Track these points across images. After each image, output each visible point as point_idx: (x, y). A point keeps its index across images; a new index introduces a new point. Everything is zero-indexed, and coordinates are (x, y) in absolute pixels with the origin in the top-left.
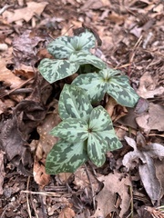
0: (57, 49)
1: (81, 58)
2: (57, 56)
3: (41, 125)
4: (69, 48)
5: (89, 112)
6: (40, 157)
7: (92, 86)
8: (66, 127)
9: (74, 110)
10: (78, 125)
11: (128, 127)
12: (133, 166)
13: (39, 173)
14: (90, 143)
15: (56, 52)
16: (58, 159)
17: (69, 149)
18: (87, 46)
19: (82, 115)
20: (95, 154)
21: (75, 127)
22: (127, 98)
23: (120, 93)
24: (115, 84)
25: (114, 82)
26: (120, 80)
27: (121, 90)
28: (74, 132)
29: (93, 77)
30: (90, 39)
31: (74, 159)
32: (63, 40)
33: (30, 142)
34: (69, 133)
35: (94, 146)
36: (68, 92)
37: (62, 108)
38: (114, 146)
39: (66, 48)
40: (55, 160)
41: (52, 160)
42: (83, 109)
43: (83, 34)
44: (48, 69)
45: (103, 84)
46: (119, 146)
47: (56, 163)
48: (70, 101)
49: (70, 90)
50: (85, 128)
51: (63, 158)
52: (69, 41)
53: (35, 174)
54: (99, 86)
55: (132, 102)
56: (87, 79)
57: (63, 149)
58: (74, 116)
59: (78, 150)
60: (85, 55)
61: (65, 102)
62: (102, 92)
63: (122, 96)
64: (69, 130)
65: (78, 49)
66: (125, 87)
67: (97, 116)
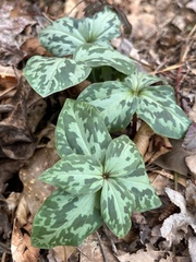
0: (55, 39)
1: (95, 55)
2: (56, 51)
3: (26, 167)
4: (76, 38)
5: (104, 145)
6: (23, 221)
7: (112, 103)
8: (66, 168)
9: (81, 141)
10: (86, 166)
11: (172, 173)
12: (179, 238)
13: (21, 247)
14: (105, 196)
15: (54, 44)
16: (53, 222)
17: (70, 206)
18: (106, 34)
19: (93, 150)
20: (113, 215)
21: (81, 170)
22: (170, 124)
23: (158, 115)
24: (150, 100)
25: (149, 96)
26: (158, 94)
27: (160, 109)
28: (80, 177)
29: (115, 87)
30: (111, 23)
31: (79, 222)
32: (65, 24)
33: (7, 196)
34: (71, 178)
35: (111, 202)
36: (71, 112)
37: (61, 138)
38: (147, 203)
39: (70, 38)
40: (47, 223)
41: (42, 224)
42: (96, 141)
43: (100, 14)
44: (40, 74)
45: (130, 99)
46: (155, 203)
47: (48, 228)
48: (75, 128)
49: (75, 109)
50: (98, 171)
51: (61, 221)
52: (76, 26)
53: (13, 248)
54: (123, 103)
55: (178, 130)
56: (103, 91)
57: (61, 205)
58: (80, 151)
59: (85, 207)
60: (102, 51)
61: (66, 129)
62: (128, 113)
63: (162, 120)
64: (71, 173)
65: (90, 41)
66: (166, 104)
67: (119, 152)
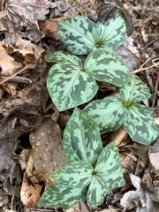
0: (71, 37)
2: (70, 48)
5: (98, 152)
6: (29, 174)
9: (81, 146)
10: (82, 170)
11: (137, 156)
12: (131, 207)
14: (91, 188)
16: (54, 199)
17: (67, 191)
18: (113, 41)
19: (88, 154)
20: (94, 198)
21: (79, 173)
22: (145, 135)
23: (139, 128)
24: (135, 116)
25: (135, 112)
27: (141, 124)
28: (77, 178)
29: (112, 101)
30: (118, 31)
31: (71, 199)
32: (81, 26)
36: (77, 120)
37: (67, 141)
39: (84, 39)
40: (50, 198)
41: (47, 198)
42: (91, 148)
43: (111, 21)
45: (120, 111)
47: (51, 201)
48: (78, 133)
49: (80, 118)
51: (60, 197)
52: (90, 30)
53: (22, 193)
54: (115, 113)
55: (150, 140)
56: (103, 104)
57: (61, 190)
58: (79, 154)
61: (72, 133)
62: (117, 123)
63: (140, 132)
64: (72, 175)
66: (147, 120)
67: (106, 159)
